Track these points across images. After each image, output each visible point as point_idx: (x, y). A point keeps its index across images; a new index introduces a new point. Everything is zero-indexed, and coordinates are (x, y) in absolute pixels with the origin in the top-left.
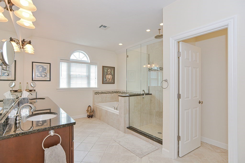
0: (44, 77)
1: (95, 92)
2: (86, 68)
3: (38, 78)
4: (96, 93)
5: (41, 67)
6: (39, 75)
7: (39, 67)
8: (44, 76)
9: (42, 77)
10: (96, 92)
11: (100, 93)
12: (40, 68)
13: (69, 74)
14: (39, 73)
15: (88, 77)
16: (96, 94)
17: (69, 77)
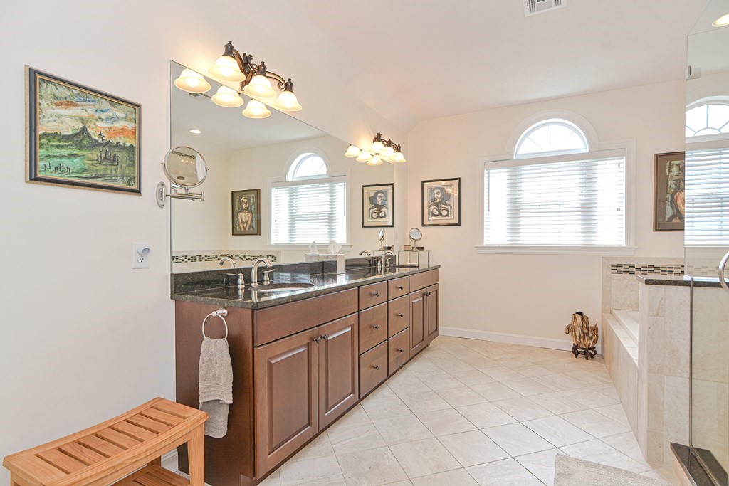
0: (445, 216)
1: (616, 263)
2: (579, 172)
3: (434, 218)
4: (621, 269)
5: (439, 191)
6: (436, 212)
7: (436, 191)
8: (446, 213)
9: (441, 215)
10: (620, 266)
11: (638, 269)
12: (438, 193)
13: (516, 203)
14: (435, 207)
15: (587, 209)
16: (620, 273)
17: (516, 211)
